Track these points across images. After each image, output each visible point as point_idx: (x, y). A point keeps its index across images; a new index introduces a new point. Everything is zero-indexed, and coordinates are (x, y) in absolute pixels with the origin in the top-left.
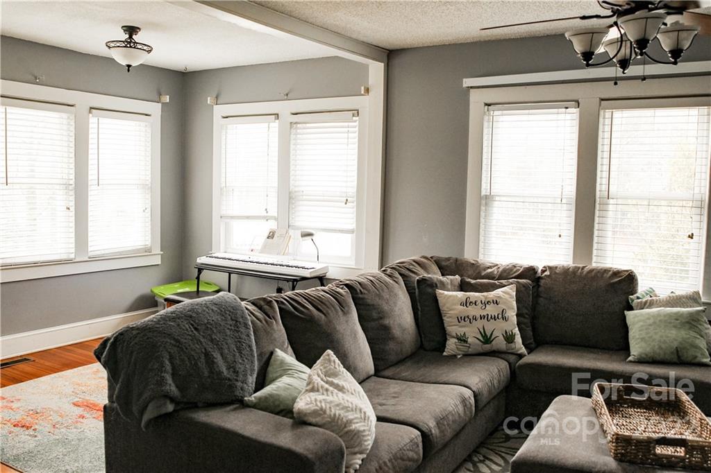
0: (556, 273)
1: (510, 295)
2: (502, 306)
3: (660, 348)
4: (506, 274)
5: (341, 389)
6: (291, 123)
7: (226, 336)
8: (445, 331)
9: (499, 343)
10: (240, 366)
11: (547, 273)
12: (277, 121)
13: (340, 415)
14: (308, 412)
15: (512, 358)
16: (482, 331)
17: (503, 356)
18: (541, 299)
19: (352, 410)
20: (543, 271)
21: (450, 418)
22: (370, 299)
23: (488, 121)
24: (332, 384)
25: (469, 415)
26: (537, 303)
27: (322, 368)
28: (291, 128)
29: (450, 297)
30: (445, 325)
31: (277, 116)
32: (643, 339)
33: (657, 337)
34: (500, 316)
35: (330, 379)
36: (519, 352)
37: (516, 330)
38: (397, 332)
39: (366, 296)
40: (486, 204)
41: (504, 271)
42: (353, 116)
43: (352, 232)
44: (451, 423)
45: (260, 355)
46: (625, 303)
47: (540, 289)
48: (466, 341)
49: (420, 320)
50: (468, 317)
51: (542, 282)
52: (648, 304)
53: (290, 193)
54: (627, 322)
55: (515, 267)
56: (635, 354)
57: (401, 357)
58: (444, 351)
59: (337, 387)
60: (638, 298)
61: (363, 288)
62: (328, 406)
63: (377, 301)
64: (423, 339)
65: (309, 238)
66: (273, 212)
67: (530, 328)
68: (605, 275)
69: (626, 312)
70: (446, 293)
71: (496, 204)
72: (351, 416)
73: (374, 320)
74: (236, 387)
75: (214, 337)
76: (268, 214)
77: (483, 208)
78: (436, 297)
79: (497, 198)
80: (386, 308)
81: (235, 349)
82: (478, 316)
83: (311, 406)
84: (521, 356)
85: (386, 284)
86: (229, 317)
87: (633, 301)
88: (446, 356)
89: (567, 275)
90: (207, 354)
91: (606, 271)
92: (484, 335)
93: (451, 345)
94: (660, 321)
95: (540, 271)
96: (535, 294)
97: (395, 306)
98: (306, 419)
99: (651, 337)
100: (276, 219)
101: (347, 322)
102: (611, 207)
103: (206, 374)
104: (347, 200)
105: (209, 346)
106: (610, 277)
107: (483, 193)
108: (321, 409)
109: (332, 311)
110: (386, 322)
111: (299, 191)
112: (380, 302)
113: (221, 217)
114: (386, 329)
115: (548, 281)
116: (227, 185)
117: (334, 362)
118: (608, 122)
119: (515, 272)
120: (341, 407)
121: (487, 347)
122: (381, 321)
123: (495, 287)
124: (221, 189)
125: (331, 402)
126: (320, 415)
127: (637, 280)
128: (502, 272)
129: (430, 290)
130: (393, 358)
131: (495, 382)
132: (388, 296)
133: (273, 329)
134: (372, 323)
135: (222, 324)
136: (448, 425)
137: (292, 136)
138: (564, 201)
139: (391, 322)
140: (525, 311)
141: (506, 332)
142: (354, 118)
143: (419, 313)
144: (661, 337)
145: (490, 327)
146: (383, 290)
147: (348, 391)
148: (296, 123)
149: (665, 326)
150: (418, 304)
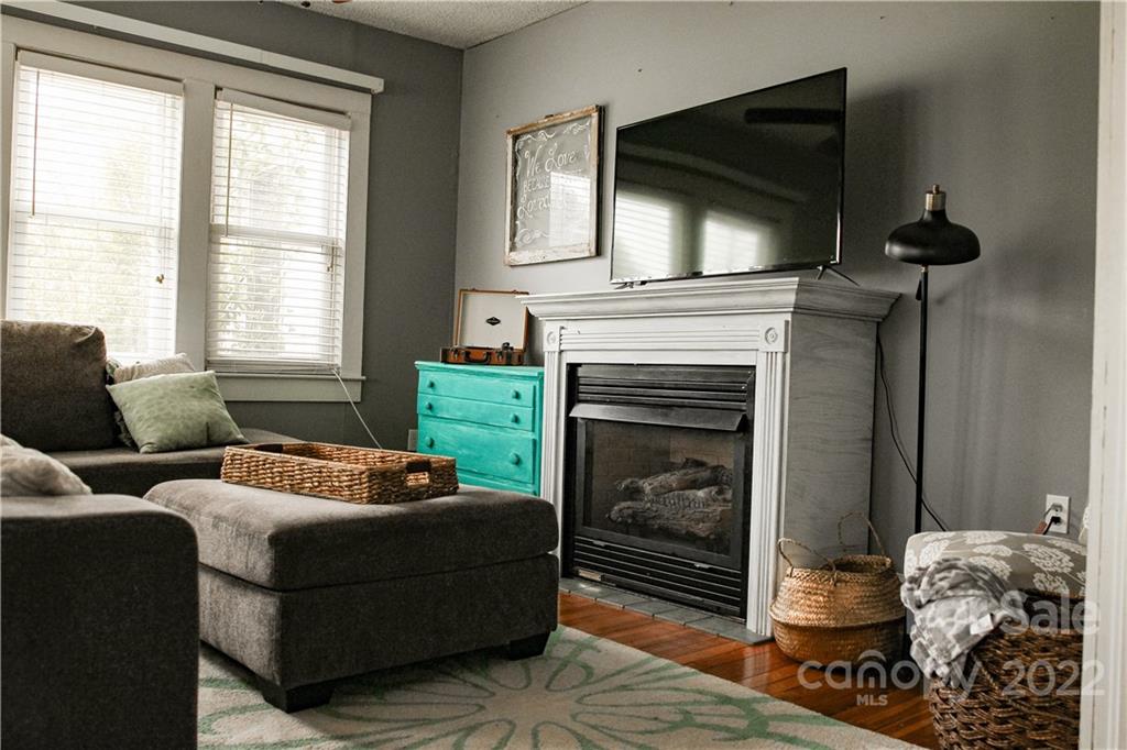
3: (186, 427)
33: (177, 413)
52: (137, 373)
54: (116, 400)
56: (152, 441)
68: (61, 333)
69: (107, 388)
87: (113, 369)
94: (172, 391)
99: (168, 414)
144: (182, 411)
149: (182, 397)
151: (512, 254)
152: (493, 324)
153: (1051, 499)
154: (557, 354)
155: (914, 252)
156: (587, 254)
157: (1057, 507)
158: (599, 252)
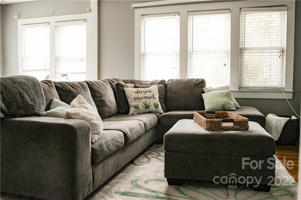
0: (173, 81)
1: (156, 89)
2: (152, 93)
3: (217, 105)
4: (153, 83)
5: (87, 108)
6: (55, 26)
7: (30, 88)
8: (129, 105)
9: (152, 108)
10: (37, 100)
11: (170, 82)
12: (49, 26)
13: (87, 116)
14: (72, 113)
15: (158, 114)
16: (145, 103)
17: (154, 113)
18: (168, 92)
19: (92, 116)
20: (168, 82)
21: (135, 129)
22: (96, 88)
23: (143, 22)
24: (82, 106)
25: (142, 131)
26: (166, 94)
27: (77, 100)
28: (55, 29)
29: (130, 90)
30: (129, 102)
31: (49, 23)
32: (210, 103)
33: (215, 101)
34: (152, 97)
35: (81, 105)
36: (161, 112)
37: (159, 103)
38: (108, 103)
39: (94, 87)
40: (143, 58)
41: (152, 82)
42: (84, 22)
43: (85, 73)
44: (135, 131)
45: (47, 100)
46: (202, 91)
47: (167, 89)
48: (138, 108)
49: (118, 101)
50: (138, 98)
51: (168, 86)
52: (210, 90)
53: (56, 58)
54: (203, 98)
55: (156, 80)
56: (207, 109)
57: (110, 114)
58: (129, 113)
59: (85, 107)
60: (206, 89)
61: (93, 84)
62: (81, 112)
63: (99, 89)
64: (119, 109)
65: (65, 77)
66: (48, 67)
67: (164, 104)
68: (193, 81)
69: (202, 94)
70: (128, 89)
71: (147, 57)
72: (92, 117)
73: (98, 97)
74: (36, 109)
75: (23, 87)
76: (46, 68)
77: (142, 59)
78: (124, 91)
79: (148, 55)
80: (103, 92)
81: (34, 93)
82: (143, 97)
83: (73, 111)
84: (161, 114)
85: (102, 84)
86: (31, 82)
87: (205, 90)
88: (130, 115)
89: (178, 82)
90: (20, 93)
91: (193, 79)
92: (146, 105)
93: (132, 110)
94: (216, 95)
95: (167, 82)
96: (166, 91)
97: (107, 92)
98: (71, 116)
99: (213, 102)
100: (49, 70)
101: (86, 94)
102: (194, 55)
103: (20, 101)
104: (82, 59)
105: (21, 91)
106: (195, 81)
107: (142, 53)
108: (78, 113)
109: (79, 89)
110: (103, 98)
111: (60, 57)
112: (100, 90)
113: (23, 71)
114: (103, 101)
115: (170, 85)
116: (26, 56)
117: (83, 99)
118: (191, 21)
119: (156, 83)
120: (87, 113)
121: (147, 110)
122: (101, 98)
123: (149, 87)
124: (23, 58)
125: (82, 111)
126: (78, 115)
127: (205, 82)
128: (151, 83)
129: (121, 88)
130: (107, 114)
131: (152, 121)
132: (103, 88)
133: (53, 91)
134: (97, 98)
135: (28, 83)
136: (134, 132)
137: (56, 32)
138: (175, 54)
139: (106, 99)
140: (162, 97)
141: (155, 104)
142: (85, 23)
143: (117, 98)
144: (217, 101)
145: (148, 101)
146: (101, 85)
147: (90, 109)
148: (58, 26)
149: (218, 97)
150: (117, 94)
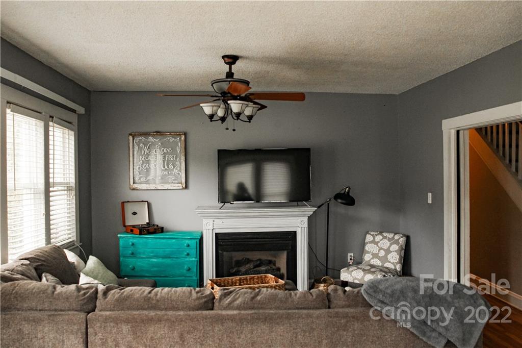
151: (134, 185)
152: (135, 215)
153: (349, 254)
154: (211, 230)
155: (344, 202)
156: (181, 188)
157: (351, 256)
158: (186, 187)
